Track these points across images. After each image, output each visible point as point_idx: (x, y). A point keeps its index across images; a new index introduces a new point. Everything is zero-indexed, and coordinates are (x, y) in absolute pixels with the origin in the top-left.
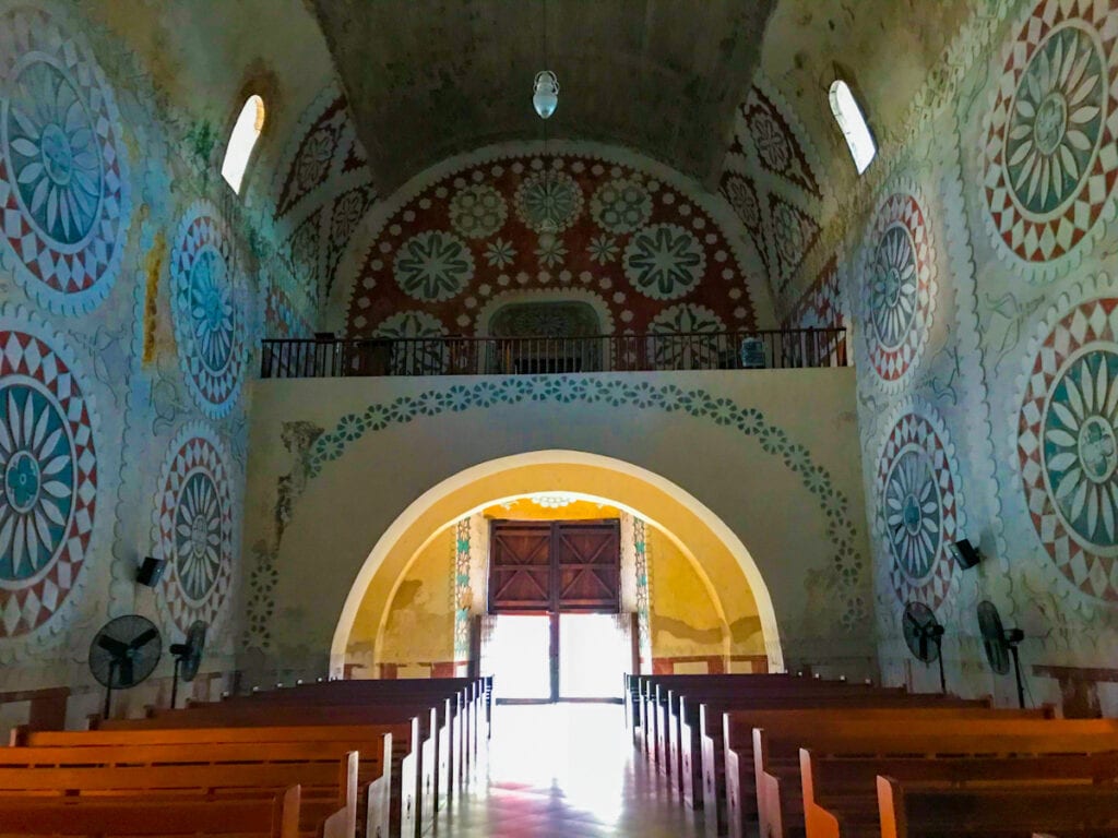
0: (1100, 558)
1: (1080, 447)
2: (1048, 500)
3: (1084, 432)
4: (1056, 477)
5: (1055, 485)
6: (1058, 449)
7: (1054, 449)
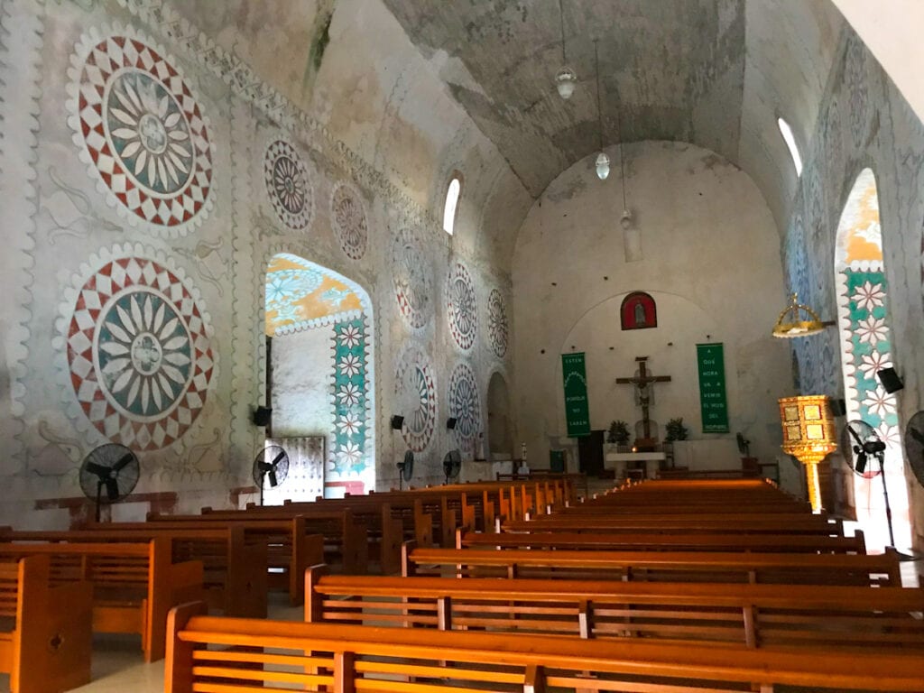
0: (132, 422)
1: (133, 346)
2: (93, 370)
3: (140, 339)
4: (105, 358)
5: (103, 364)
6: (113, 338)
7: (110, 337)
